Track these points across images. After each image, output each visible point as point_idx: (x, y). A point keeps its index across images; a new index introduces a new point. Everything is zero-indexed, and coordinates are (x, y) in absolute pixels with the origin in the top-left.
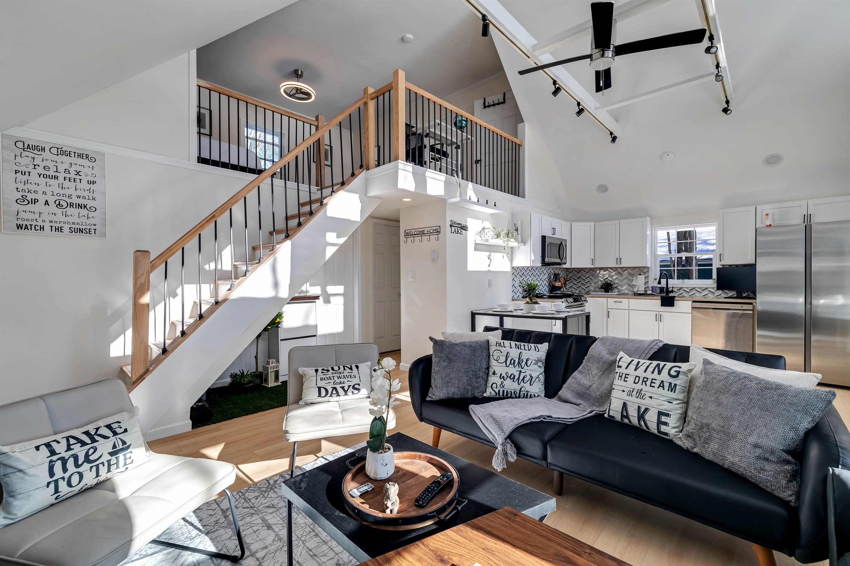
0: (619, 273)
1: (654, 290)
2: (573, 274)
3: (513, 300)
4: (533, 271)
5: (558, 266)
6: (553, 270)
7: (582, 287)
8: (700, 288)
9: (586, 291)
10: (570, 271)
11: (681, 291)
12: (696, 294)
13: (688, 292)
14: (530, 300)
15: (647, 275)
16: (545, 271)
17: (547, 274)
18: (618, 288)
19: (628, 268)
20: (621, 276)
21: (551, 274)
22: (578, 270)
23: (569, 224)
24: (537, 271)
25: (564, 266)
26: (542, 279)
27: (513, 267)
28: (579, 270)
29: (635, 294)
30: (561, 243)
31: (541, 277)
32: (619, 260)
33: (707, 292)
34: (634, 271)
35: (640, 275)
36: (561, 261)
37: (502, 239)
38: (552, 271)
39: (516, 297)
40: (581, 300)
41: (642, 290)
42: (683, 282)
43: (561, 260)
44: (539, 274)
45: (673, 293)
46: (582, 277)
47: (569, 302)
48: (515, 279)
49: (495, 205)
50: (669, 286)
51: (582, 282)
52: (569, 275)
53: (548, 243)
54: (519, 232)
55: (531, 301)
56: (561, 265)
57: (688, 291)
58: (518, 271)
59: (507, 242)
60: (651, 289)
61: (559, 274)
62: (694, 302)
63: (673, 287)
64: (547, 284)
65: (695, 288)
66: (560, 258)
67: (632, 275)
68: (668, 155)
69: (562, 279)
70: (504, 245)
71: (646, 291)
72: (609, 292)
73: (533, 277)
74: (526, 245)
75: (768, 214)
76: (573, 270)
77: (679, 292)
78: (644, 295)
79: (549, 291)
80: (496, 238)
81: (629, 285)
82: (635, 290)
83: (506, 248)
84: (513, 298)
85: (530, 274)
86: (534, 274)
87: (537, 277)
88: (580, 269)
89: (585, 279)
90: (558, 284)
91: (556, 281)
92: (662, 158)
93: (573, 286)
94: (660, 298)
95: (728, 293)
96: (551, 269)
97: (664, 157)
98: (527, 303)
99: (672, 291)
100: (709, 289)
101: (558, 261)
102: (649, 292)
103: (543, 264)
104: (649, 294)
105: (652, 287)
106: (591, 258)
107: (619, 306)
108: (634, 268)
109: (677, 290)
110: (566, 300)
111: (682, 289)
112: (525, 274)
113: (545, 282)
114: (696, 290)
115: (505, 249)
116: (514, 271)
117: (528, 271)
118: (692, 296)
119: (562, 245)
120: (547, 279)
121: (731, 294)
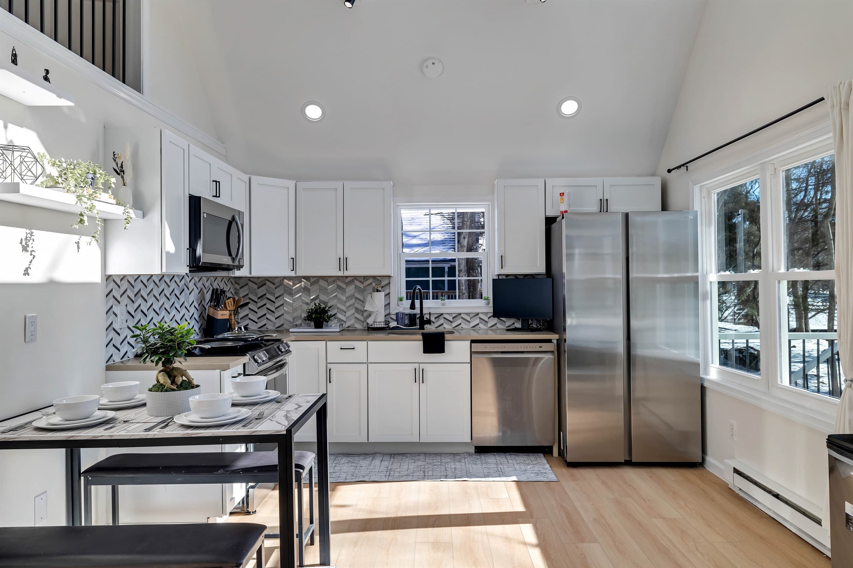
0: (339, 287)
1: (400, 321)
2: (249, 289)
3: (108, 368)
4: (163, 286)
5: (224, 274)
6: (209, 281)
7: (268, 316)
8: (468, 314)
9: (277, 326)
10: (242, 282)
11: (441, 321)
12: (463, 325)
13: (451, 322)
14: (170, 376)
15: (387, 292)
16: (191, 285)
17: (196, 291)
18: (338, 318)
19: (356, 278)
20: (342, 294)
21: (205, 291)
22: (260, 280)
23: (246, 178)
24: (173, 285)
25: (237, 273)
26: (186, 304)
27: (110, 276)
28: (262, 282)
29: (369, 328)
30: (233, 218)
31: (182, 298)
32: (343, 262)
33: (477, 321)
34: (366, 283)
35: (378, 291)
36: (233, 262)
37: (73, 189)
38: (207, 284)
39: (117, 358)
40: (280, 350)
41: (379, 320)
42: (443, 305)
43: (233, 260)
44: (177, 292)
45: (430, 324)
46: (268, 296)
47: (260, 361)
48: (115, 309)
49: (46, 79)
50: (425, 311)
51: (268, 306)
52: (241, 291)
53: (205, 215)
54: (128, 176)
55: (173, 382)
56: (231, 270)
57: (451, 319)
58: (125, 285)
59: (89, 202)
60: (394, 317)
61: (223, 292)
62: (473, 341)
63: (430, 314)
64: (196, 316)
65: (460, 314)
66: (230, 254)
67: (362, 291)
68: (433, 64)
69: (229, 302)
70: (78, 209)
71: (387, 322)
72: (322, 328)
73: (163, 299)
74: (146, 218)
75: (563, 194)
76: (249, 280)
77: (437, 321)
78: (385, 329)
79: (200, 332)
80: (51, 187)
81: (357, 310)
82: (370, 321)
83: (85, 218)
84: (111, 362)
85: (156, 292)
86: (167, 292)
87: (173, 299)
88: (262, 279)
89: (273, 299)
90: (222, 314)
91: (216, 307)
92: (424, 68)
93: (250, 316)
94: (420, 337)
95: (504, 322)
96: (205, 279)
97: (427, 67)
98: (159, 387)
99: (429, 322)
100: (481, 316)
101: (226, 260)
102: (393, 324)
103: (193, 267)
104: (394, 328)
105: (397, 314)
106: (290, 257)
107: (347, 356)
108: (366, 278)
109: (435, 318)
110: (253, 357)
111: (441, 317)
112: (144, 293)
113: (192, 310)
114: (462, 318)
115: (82, 221)
116: (112, 285)
117: (151, 286)
118: (457, 328)
119: (234, 224)
120: (195, 304)
121: (509, 322)
